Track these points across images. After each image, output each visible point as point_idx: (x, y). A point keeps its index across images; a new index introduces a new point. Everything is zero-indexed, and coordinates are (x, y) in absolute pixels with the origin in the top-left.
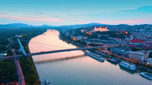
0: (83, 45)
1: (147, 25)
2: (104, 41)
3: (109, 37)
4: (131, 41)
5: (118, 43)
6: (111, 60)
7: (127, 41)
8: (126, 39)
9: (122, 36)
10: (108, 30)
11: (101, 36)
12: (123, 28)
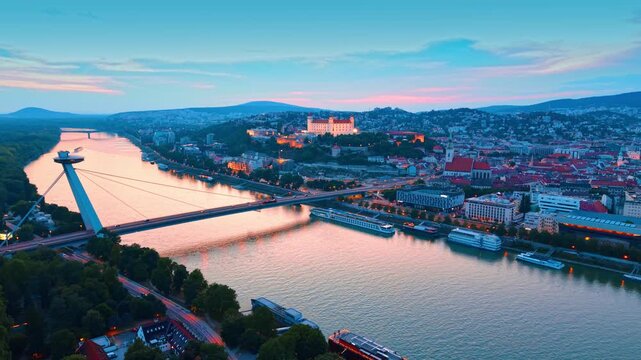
0: (288, 187)
1: (467, 110)
2: (354, 168)
3: (372, 156)
4: (449, 167)
5: (405, 175)
6: (416, 227)
7: (432, 167)
8: (426, 159)
9: (411, 151)
10: (355, 131)
11: (342, 153)
12: (394, 121)
